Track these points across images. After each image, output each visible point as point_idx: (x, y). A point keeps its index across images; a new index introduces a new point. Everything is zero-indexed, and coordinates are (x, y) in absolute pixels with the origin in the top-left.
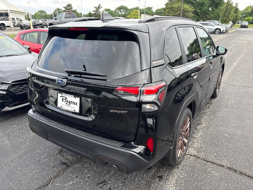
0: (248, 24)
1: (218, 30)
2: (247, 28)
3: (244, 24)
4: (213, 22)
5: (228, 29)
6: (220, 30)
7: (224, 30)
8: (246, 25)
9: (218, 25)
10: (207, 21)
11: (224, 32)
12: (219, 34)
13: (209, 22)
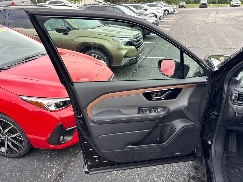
0: (185, 4)
1: (166, 11)
2: (185, 8)
3: (183, 4)
4: (160, 3)
5: (175, 10)
6: (168, 11)
7: (172, 11)
8: (183, 5)
9: (165, 6)
10: (153, 2)
11: (172, 13)
12: (168, 15)
13: (157, 3)
